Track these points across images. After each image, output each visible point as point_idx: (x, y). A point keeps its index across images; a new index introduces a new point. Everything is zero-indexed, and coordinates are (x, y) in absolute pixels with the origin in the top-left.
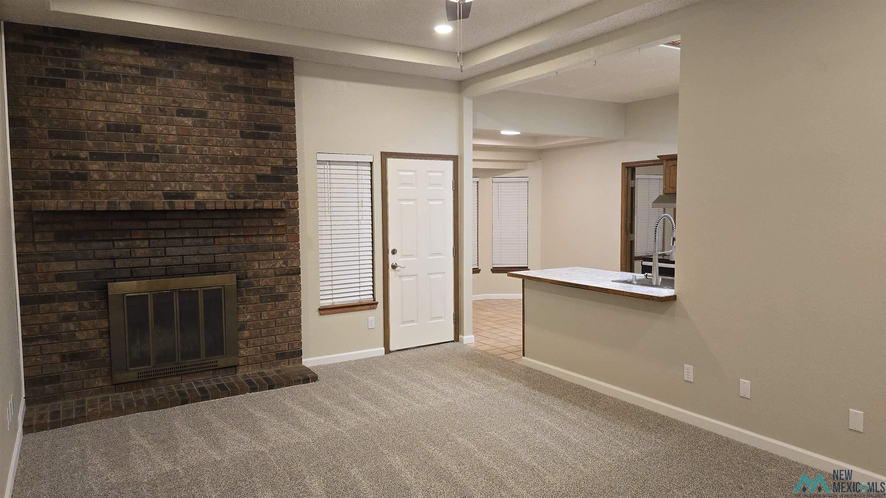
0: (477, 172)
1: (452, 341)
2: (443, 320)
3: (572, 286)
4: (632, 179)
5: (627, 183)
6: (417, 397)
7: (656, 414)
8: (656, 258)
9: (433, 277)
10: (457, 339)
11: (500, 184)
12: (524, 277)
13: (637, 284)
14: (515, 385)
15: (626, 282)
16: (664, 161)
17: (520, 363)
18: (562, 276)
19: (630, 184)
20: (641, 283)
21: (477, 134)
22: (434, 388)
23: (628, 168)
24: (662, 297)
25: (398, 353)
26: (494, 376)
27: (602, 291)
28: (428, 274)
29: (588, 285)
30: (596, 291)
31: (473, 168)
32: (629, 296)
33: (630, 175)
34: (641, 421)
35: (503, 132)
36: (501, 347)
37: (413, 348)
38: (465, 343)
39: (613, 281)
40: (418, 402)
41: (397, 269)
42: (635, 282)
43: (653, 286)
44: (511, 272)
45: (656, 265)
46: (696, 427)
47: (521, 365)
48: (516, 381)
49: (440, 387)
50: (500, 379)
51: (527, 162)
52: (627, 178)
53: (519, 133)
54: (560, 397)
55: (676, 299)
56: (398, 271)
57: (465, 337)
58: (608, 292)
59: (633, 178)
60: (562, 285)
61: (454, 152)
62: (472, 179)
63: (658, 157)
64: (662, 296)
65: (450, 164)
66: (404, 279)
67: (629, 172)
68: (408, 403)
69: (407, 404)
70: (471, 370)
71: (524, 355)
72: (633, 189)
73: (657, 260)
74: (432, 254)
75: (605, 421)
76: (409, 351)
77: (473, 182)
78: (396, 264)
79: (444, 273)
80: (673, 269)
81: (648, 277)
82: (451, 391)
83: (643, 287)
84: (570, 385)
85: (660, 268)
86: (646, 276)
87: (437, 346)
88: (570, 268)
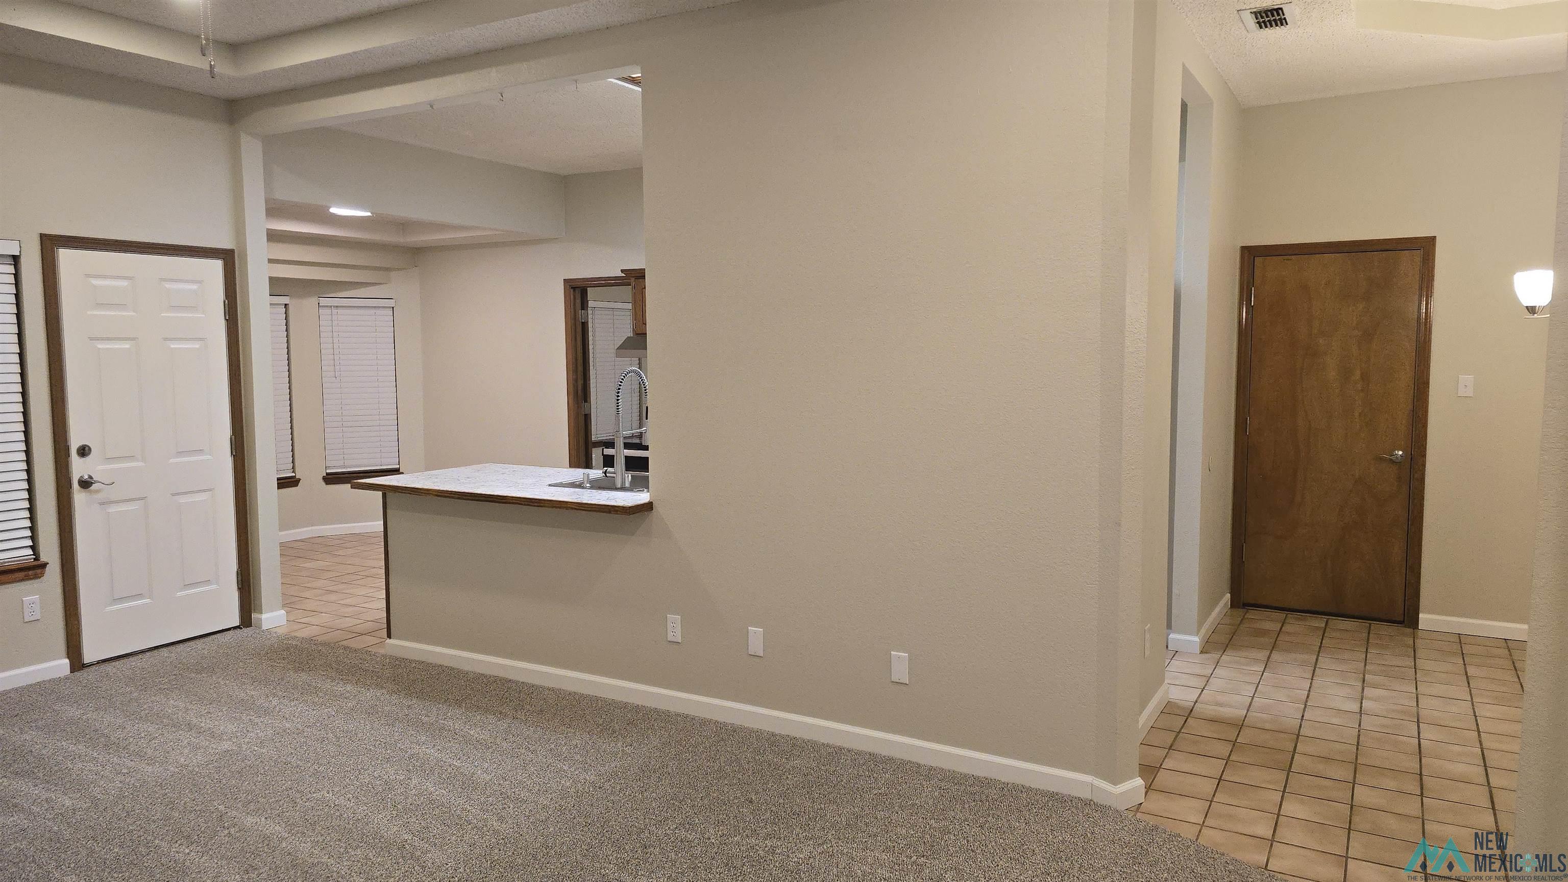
0: (278, 286)
1: (235, 628)
2: (214, 587)
3: (477, 498)
4: (583, 309)
5: (575, 315)
6: (150, 752)
7: (625, 706)
8: (620, 443)
9: (183, 500)
10: (246, 620)
11: (335, 311)
12: (386, 490)
13: (592, 488)
14: (369, 695)
15: (573, 485)
16: (631, 278)
17: (382, 651)
18: (459, 482)
19: (580, 316)
20: (597, 485)
21: (274, 210)
22: (190, 727)
23: (574, 288)
24: (630, 507)
25: (103, 667)
26: (328, 685)
27: (531, 504)
28: (173, 495)
29: (505, 495)
30: (519, 504)
31: (269, 277)
32: (576, 509)
33: (578, 301)
34: (601, 722)
35: (334, 210)
36: (343, 626)
37: (143, 652)
38: (264, 627)
39: (550, 485)
40: (152, 761)
41: (94, 487)
42: (588, 485)
43: (616, 489)
44: (359, 481)
45: (621, 453)
46: (687, 716)
47: (384, 656)
48: (373, 687)
49: (205, 724)
50: (340, 688)
51: (387, 269)
52: (575, 304)
53: (369, 214)
54: (458, 703)
55: (652, 508)
56: (97, 491)
57: (264, 616)
58: (542, 505)
59: (584, 305)
60: (459, 498)
61: (225, 243)
62: (268, 299)
63: (622, 271)
64: (630, 505)
65: (216, 266)
66: (113, 509)
67: (577, 297)
68: (128, 768)
69: (125, 771)
70: (276, 679)
71: (389, 636)
72: (584, 326)
73: (622, 445)
74: (180, 454)
75: (540, 732)
76: (131, 659)
77: (271, 304)
78: (90, 477)
79: (210, 490)
80: (646, 459)
81: (607, 475)
82: (231, 728)
83: (600, 491)
84: (480, 679)
85: (627, 458)
86: (605, 473)
87: (202, 640)
88: (474, 467)
